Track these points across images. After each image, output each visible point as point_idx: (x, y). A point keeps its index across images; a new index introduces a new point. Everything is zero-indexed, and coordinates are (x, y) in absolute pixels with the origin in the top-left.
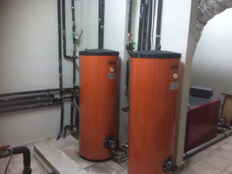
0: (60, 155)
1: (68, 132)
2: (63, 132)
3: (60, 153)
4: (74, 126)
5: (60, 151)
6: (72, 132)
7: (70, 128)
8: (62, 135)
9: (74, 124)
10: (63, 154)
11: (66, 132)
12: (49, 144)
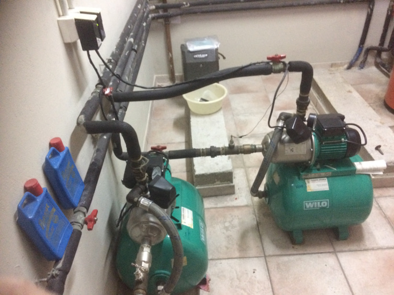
0: (349, 94)
1: (371, 59)
2: (361, 59)
3: (350, 92)
4: (385, 50)
5: (351, 88)
6: (379, 60)
7: (376, 51)
8: (359, 62)
9: (386, 45)
10: (356, 94)
11: (366, 59)
12: (334, 73)
